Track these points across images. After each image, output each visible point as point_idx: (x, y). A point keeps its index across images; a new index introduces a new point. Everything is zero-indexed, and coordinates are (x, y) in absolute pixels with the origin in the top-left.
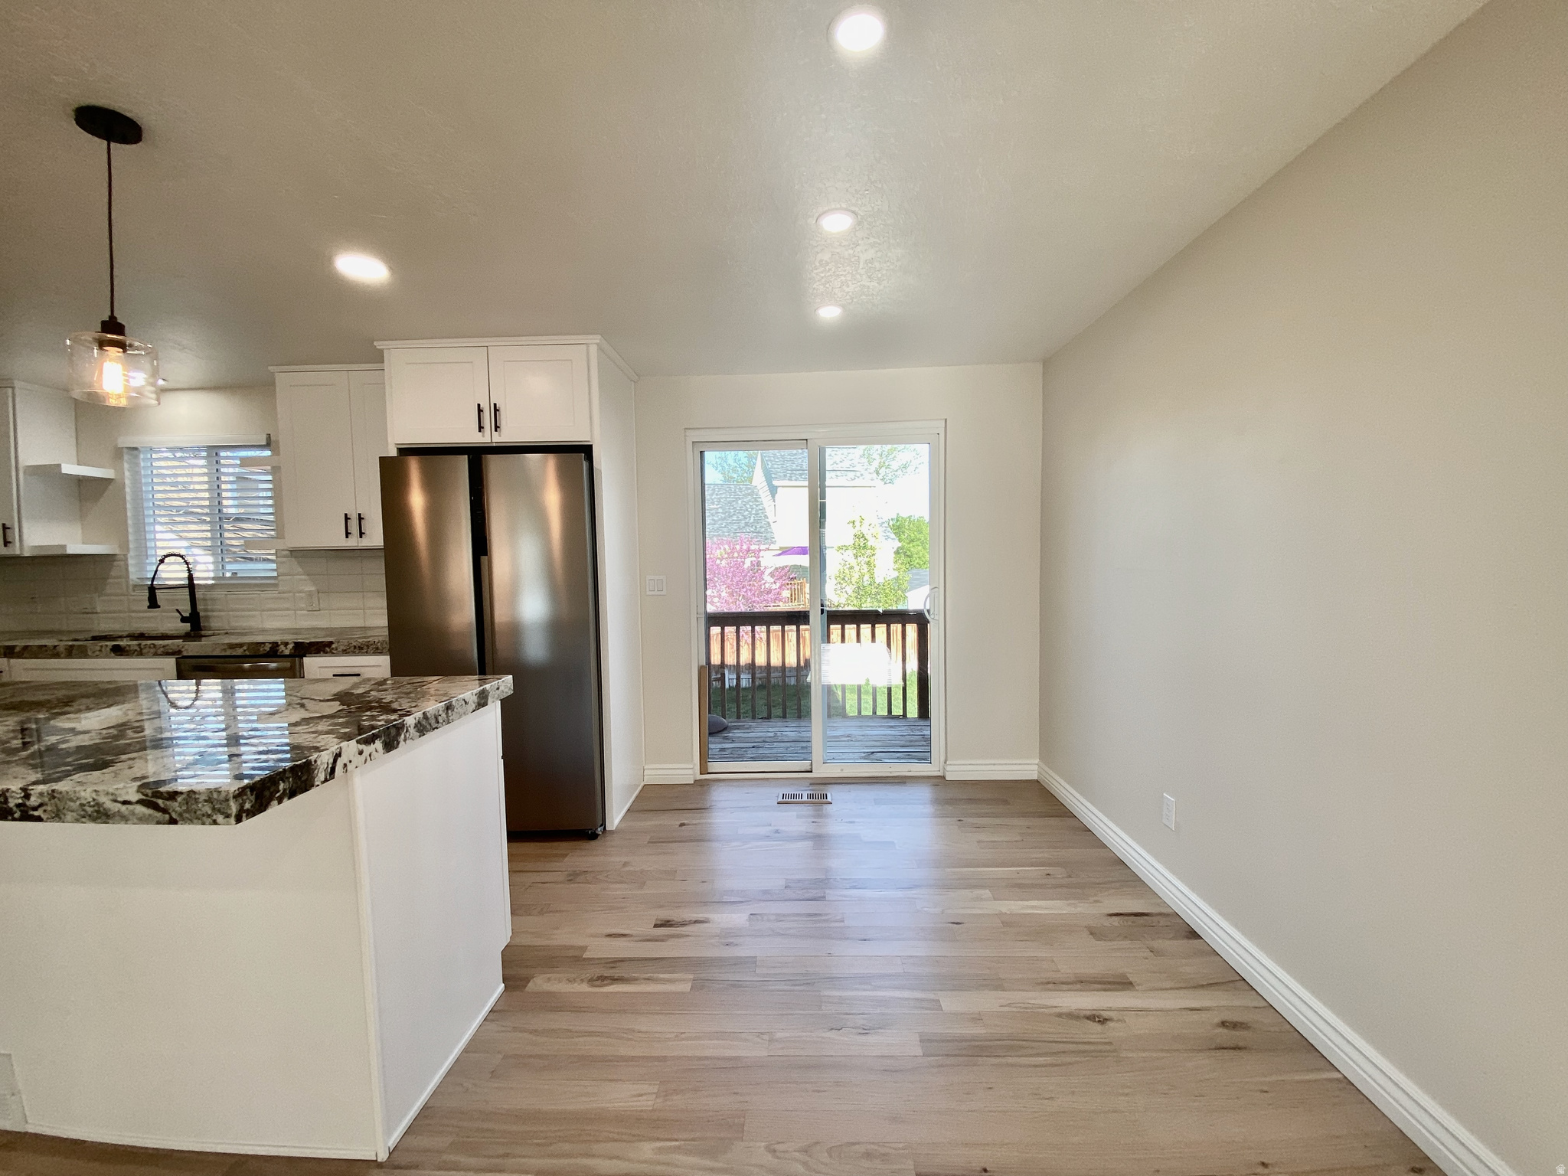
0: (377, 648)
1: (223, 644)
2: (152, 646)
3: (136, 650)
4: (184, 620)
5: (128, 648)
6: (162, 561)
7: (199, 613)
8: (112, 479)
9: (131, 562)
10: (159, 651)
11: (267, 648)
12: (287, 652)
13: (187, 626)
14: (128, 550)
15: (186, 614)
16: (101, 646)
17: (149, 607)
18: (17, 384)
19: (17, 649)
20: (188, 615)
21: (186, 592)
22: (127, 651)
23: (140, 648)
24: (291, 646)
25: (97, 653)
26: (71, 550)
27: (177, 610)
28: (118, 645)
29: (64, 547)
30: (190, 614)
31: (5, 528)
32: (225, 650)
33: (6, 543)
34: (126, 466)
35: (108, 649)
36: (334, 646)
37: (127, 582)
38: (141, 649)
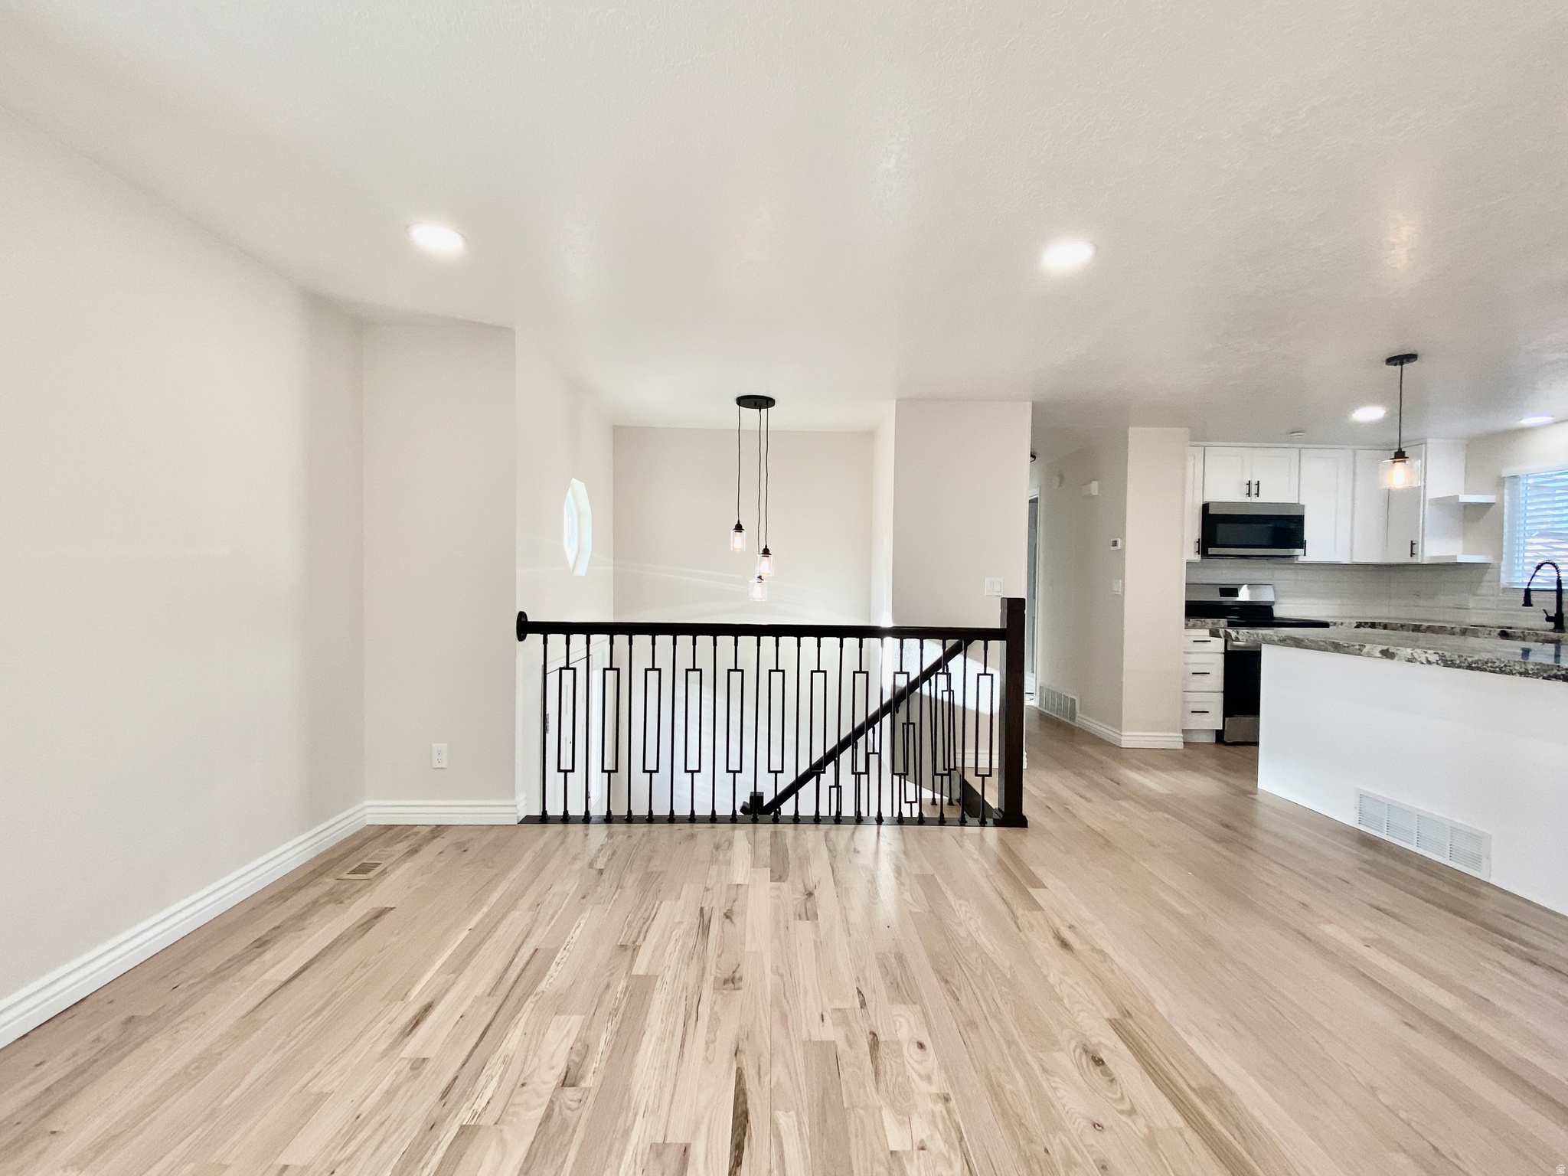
2: (1534, 634)
3: (1520, 636)
4: (1549, 619)
5: (1513, 634)
6: (1538, 568)
7: (1563, 615)
8: (1494, 503)
9: (1503, 569)
10: (1540, 639)
13: (1551, 625)
14: (1502, 559)
15: (1552, 615)
16: (1490, 631)
17: (1524, 605)
18: (1429, 441)
19: (1423, 628)
20: (1553, 615)
21: (1555, 594)
22: (1512, 636)
25: (1486, 636)
26: (1461, 559)
27: (1544, 610)
28: (1505, 631)
29: (1455, 557)
30: (1556, 615)
31: (1412, 544)
33: (1412, 554)
34: (1506, 491)
35: (1496, 634)
37: (1499, 585)
38: (1525, 636)
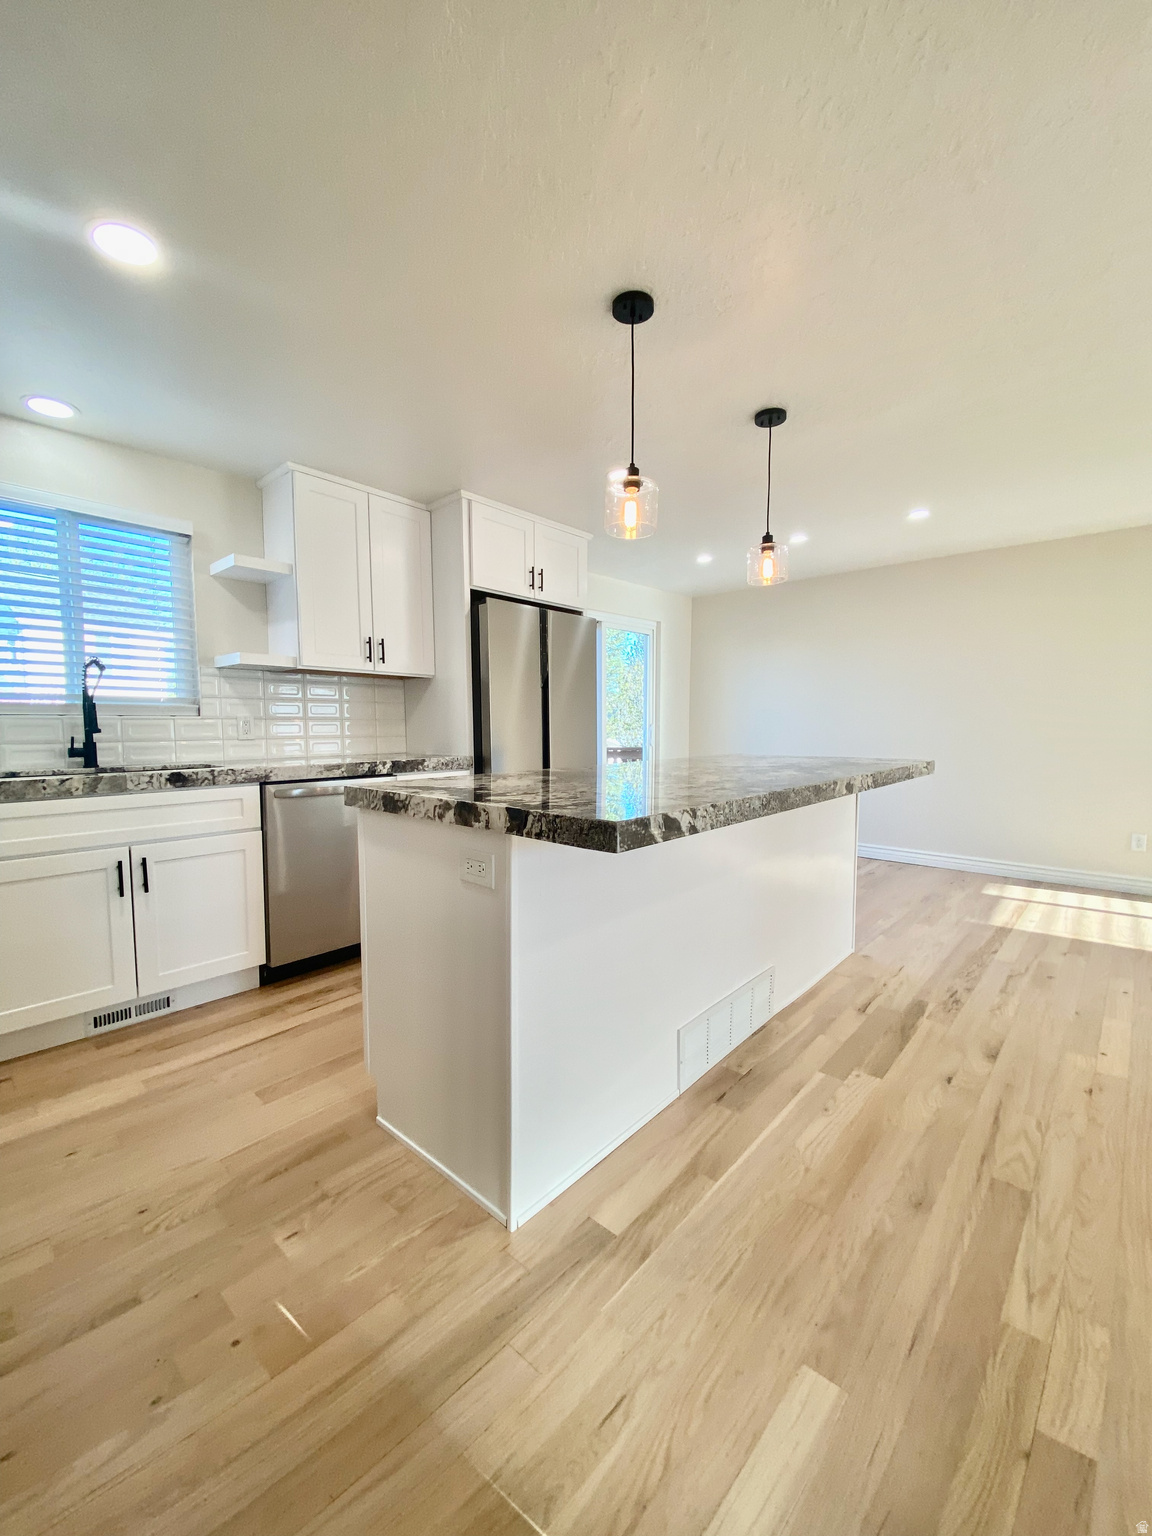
0: (459, 765)
1: (320, 766)
2: (230, 772)
3: (206, 779)
5: (194, 777)
10: (240, 778)
11: (366, 768)
12: (385, 771)
22: (193, 781)
23: (213, 775)
24: (388, 766)
32: (321, 772)
36: (426, 764)
38: (214, 777)
